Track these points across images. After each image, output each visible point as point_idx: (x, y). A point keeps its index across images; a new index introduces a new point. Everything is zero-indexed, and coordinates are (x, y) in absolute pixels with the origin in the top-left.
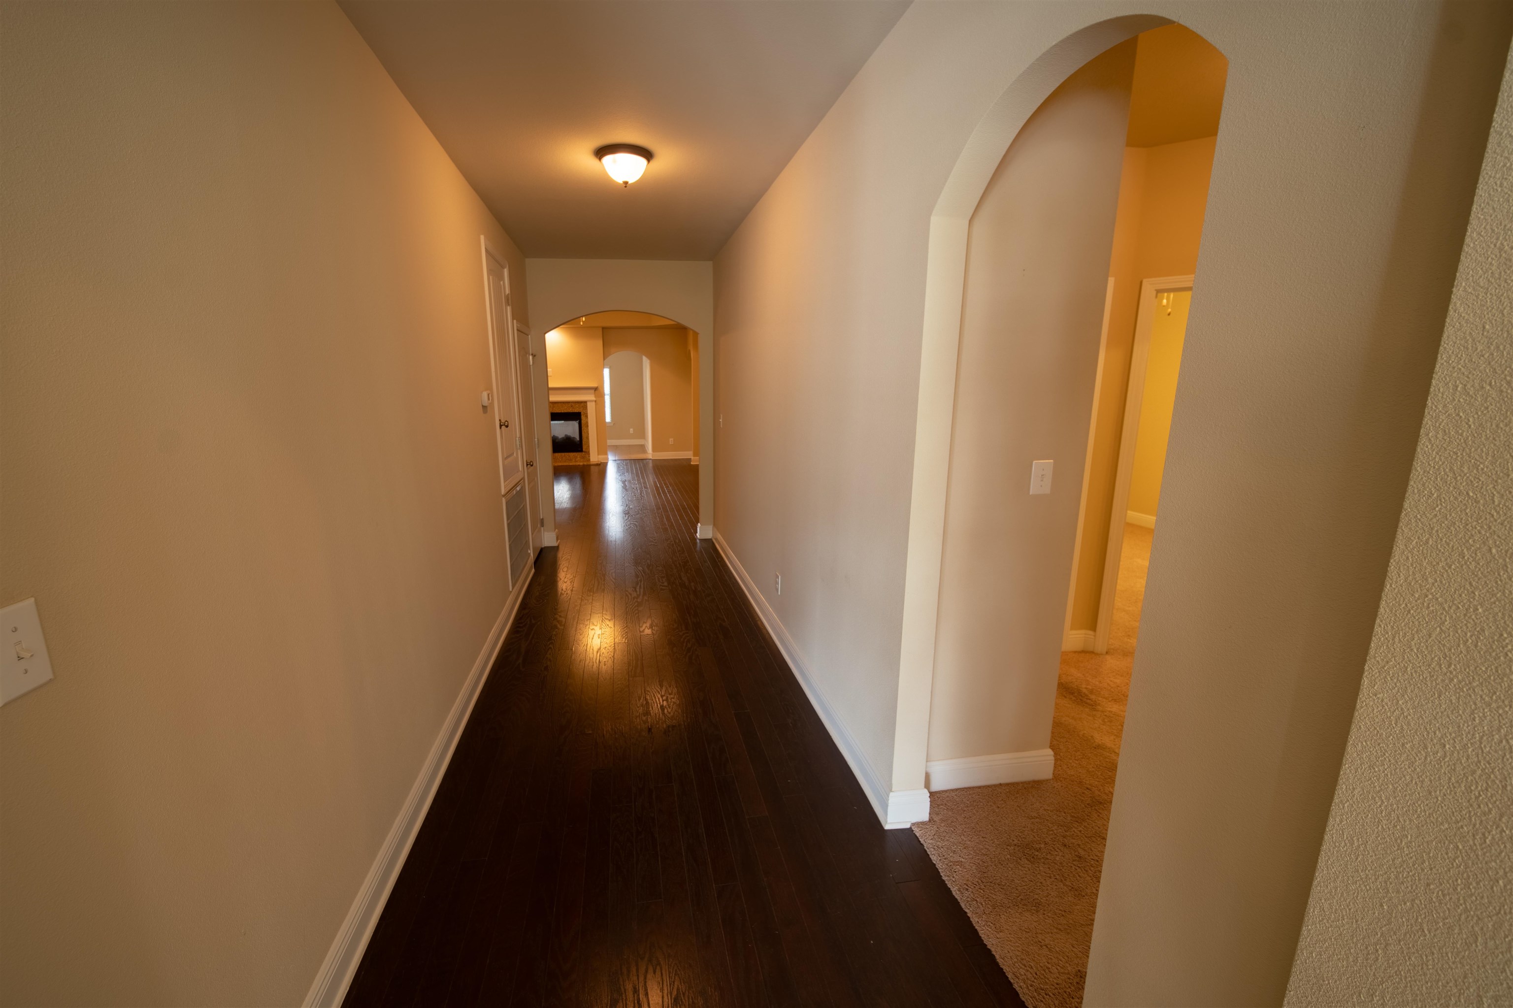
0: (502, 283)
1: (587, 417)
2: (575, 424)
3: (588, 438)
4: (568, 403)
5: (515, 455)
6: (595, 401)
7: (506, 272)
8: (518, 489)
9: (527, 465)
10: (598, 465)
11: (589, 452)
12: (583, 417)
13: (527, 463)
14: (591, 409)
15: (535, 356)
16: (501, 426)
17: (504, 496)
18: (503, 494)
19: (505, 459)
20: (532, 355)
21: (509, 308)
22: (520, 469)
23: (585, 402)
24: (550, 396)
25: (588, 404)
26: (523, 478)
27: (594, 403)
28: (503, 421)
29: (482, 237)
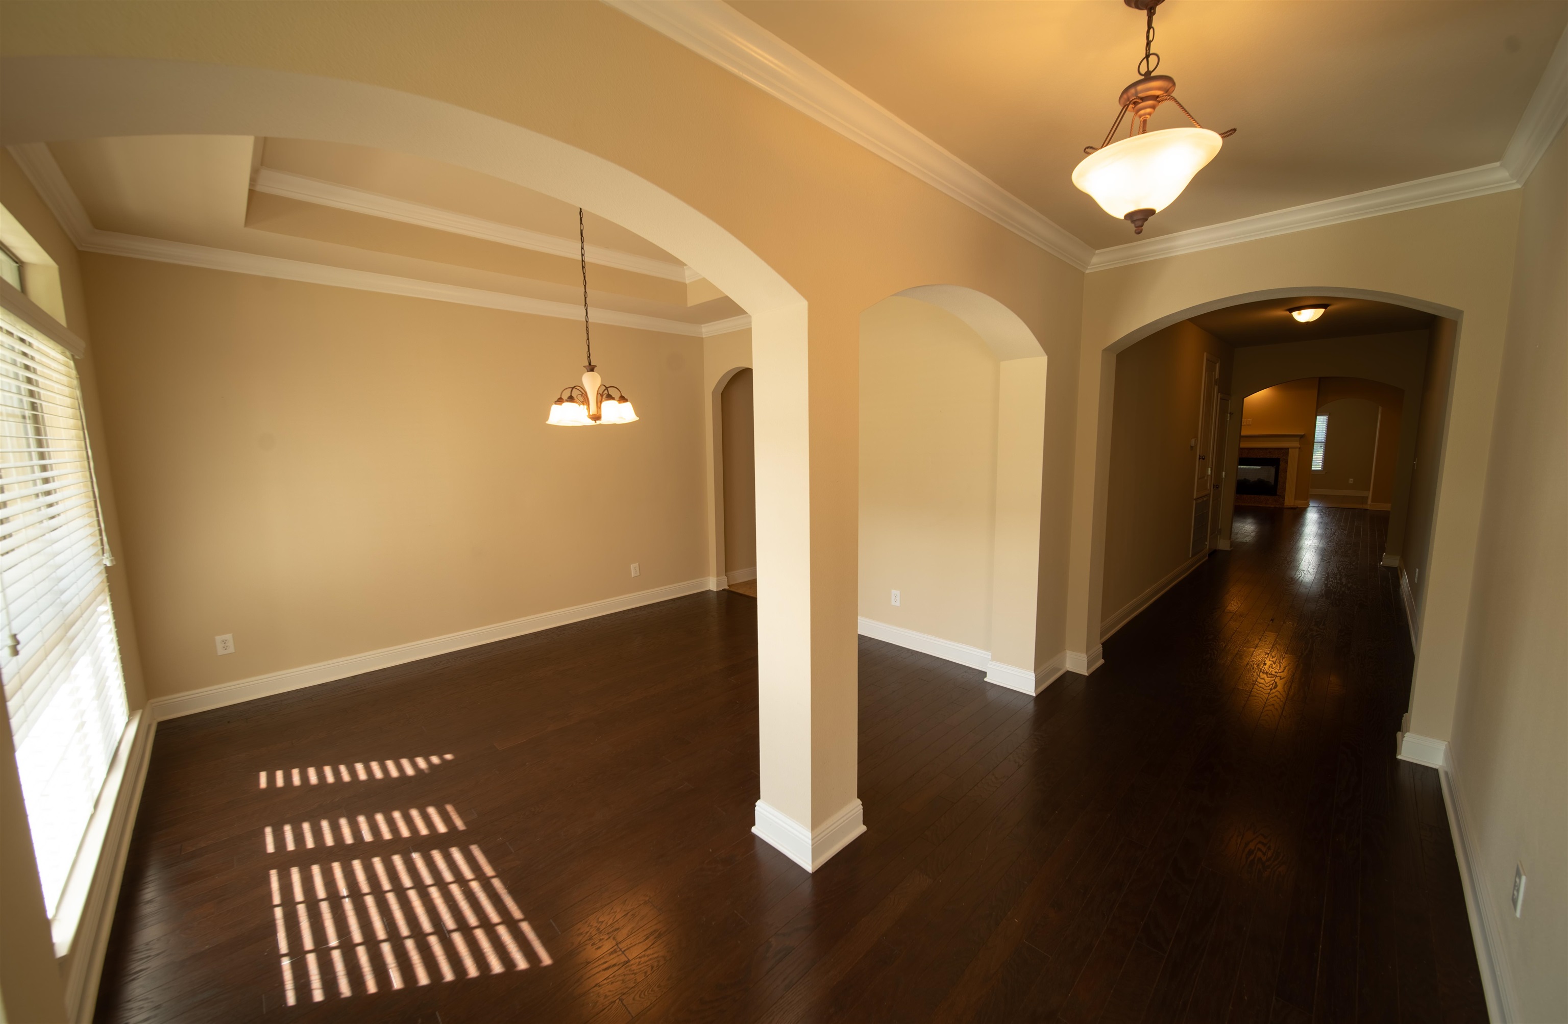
0: (1214, 373)
1: (1287, 462)
2: (1272, 470)
3: (1285, 483)
4: (1266, 449)
5: (1206, 478)
6: (1300, 448)
7: (1218, 366)
8: (1205, 499)
9: (1214, 487)
10: (1294, 509)
11: (1284, 496)
12: (1282, 464)
13: (1214, 485)
14: (1293, 456)
15: (1232, 414)
16: (1199, 459)
17: (1195, 499)
18: (1194, 498)
19: (1199, 479)
20: (1230, 413)
21: (1216, 387)
22: (1208, 488)
23: (1287, 449)
24: (1241, 443)
25: (1290, 450)
26: (1209, 495)
27: (1298, 449)
28: (1201, 456)
29: (1205, 354)
